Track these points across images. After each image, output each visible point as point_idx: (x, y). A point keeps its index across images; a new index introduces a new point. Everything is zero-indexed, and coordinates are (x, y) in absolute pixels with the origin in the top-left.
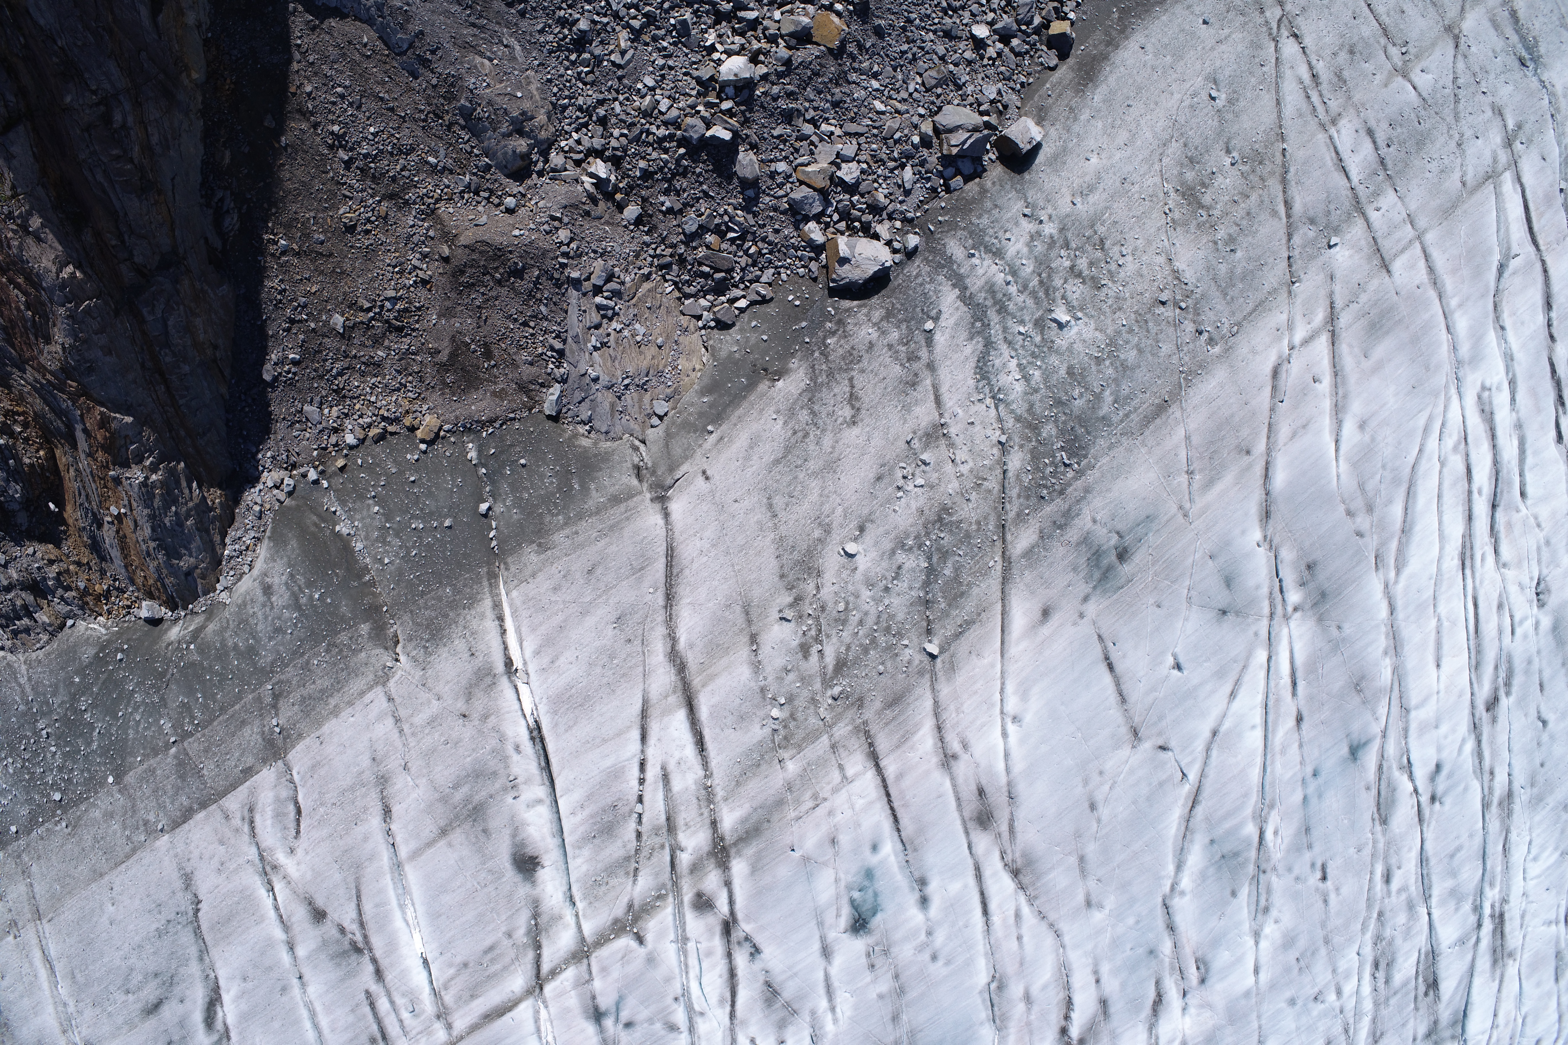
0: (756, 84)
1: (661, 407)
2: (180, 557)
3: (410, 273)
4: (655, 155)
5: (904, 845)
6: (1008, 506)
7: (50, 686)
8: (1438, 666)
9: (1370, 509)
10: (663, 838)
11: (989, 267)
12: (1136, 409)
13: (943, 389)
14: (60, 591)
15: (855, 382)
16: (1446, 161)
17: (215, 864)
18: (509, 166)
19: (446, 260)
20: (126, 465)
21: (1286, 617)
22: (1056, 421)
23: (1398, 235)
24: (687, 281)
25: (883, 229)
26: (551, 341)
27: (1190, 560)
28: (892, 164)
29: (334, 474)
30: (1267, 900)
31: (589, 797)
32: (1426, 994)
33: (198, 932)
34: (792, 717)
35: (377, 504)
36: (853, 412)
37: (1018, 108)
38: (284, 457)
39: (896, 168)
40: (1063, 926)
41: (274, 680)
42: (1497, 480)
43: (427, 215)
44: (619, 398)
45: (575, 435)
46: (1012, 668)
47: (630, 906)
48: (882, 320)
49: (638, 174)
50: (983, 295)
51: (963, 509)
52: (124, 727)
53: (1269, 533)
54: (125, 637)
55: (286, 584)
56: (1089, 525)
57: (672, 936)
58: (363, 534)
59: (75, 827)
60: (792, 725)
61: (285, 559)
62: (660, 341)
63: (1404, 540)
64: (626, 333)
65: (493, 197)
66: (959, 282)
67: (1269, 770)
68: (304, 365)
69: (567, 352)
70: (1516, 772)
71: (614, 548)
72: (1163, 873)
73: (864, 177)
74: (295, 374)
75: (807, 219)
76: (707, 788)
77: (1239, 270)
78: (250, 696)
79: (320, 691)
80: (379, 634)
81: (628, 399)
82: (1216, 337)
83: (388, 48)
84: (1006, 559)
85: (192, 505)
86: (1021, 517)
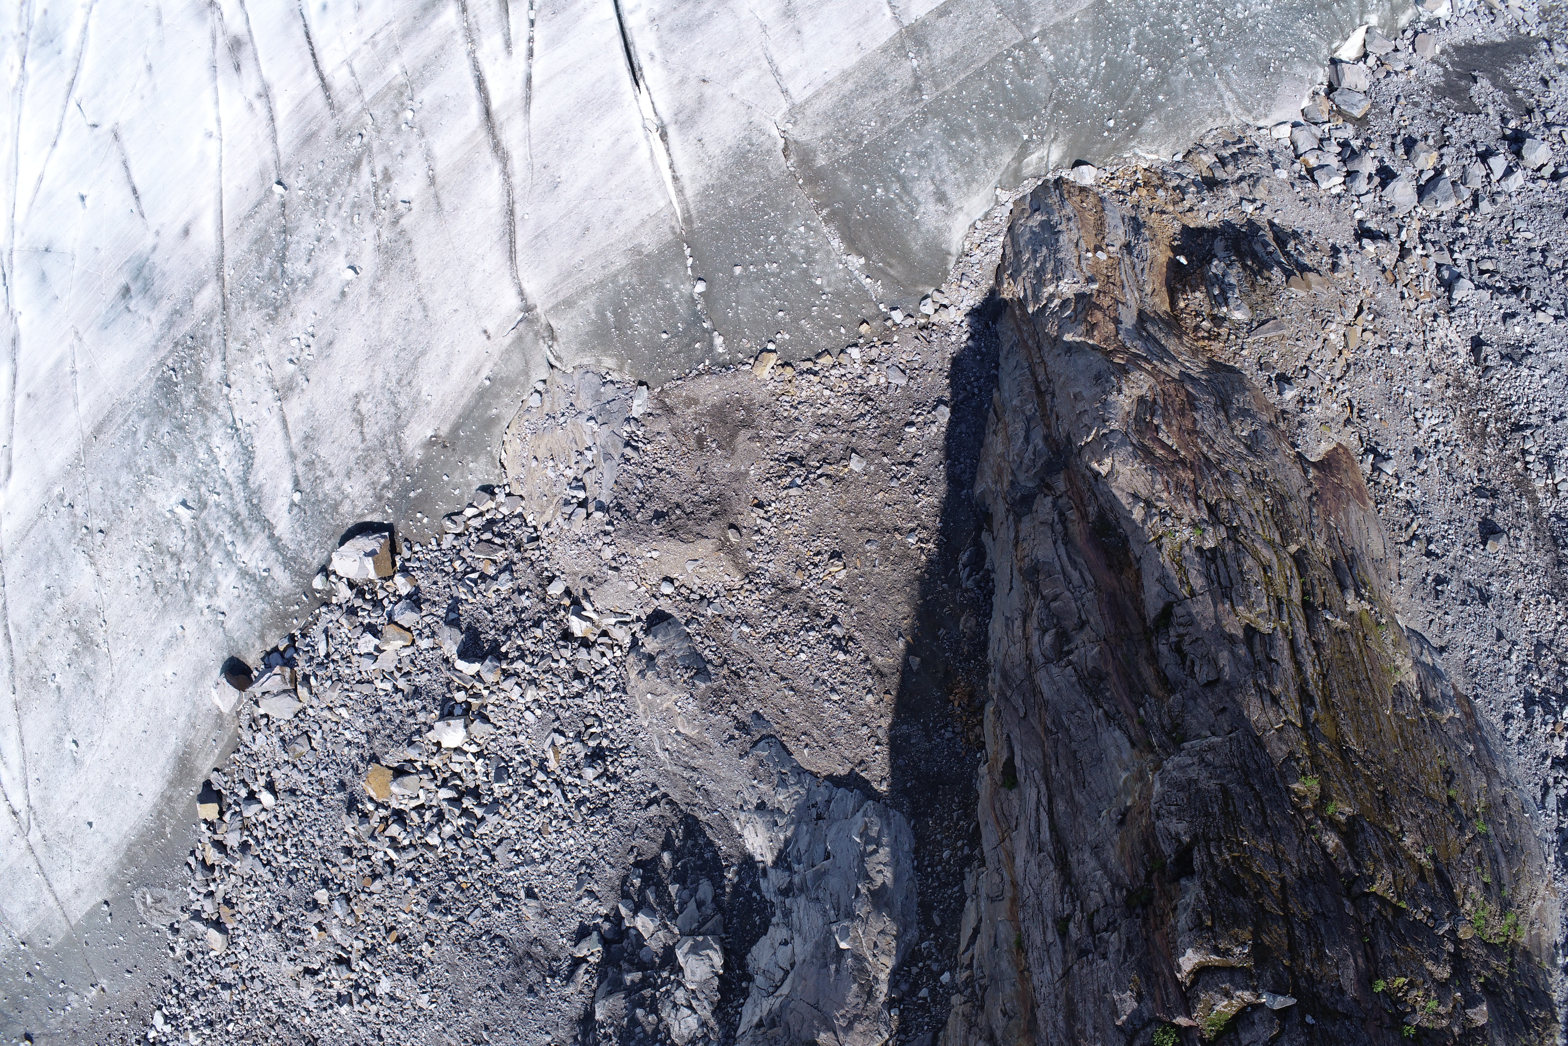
0: (438, 720)
1: (534, 400)
2: (1040, 223)
3: (774, 514)
4: (529, 643)
6: (220, 327)
13: (280, 434)
14: (1185, 184)
15: (359, 438)
18: (667, 625)
19: (732, 526)
20: (1080, 297)
24: (517, 529)
25: (344, 593)
26: (636, 456)
28: (336, 657)
29: (873, 318)
35: (820, 288)
37: (240, 726)
38: (934, 336)
39: (332, 653)
41: (921, 105)
43: (754, 574)
44: (571, 405)
45: (621, 369)
49: (544, 624)
55: (918, 204)
56: (153, 316)
58: (833, 256)
60: (396, 106)
61: (923, 229)
62: (535, 464)
64: (562, 467)
65: (685, 594)
66: (276, 543)
68: (902, 423)
69: (621, 445)
73: (358, 642)
74: (913, 414)
75: (409, 596)
76: (473, 41)
77: (42, 568)
78: (948, 87)
79: (865, 95)
80: (805, 157)
81: (563, 405)
82: (58, 502)
83: (781, 743)
84: (220, 278)
85: (1024, 274)
86: (209, 318)
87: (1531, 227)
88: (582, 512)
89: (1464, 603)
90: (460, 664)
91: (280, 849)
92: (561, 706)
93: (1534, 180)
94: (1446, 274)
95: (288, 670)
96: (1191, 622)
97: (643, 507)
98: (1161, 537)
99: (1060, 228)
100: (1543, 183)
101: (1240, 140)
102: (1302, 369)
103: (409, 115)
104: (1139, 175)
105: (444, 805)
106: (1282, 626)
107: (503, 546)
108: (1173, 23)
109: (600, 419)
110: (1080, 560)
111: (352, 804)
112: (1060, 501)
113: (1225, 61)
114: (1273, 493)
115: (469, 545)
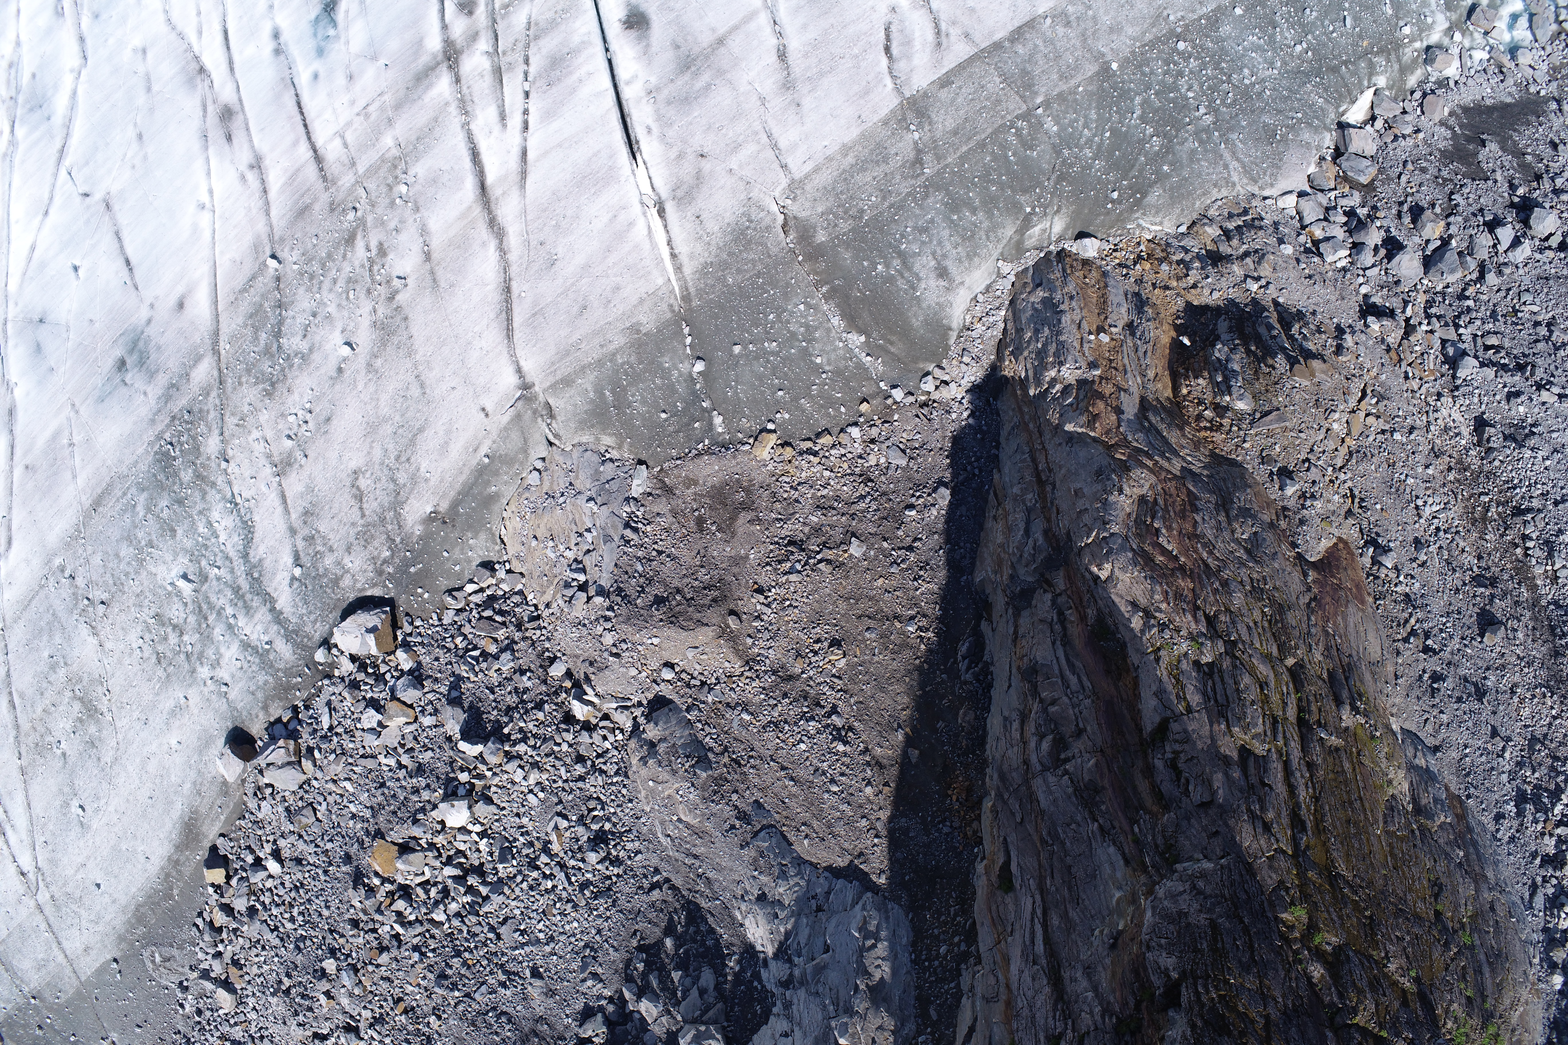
0: (442, 800)
1: (534, 479)
2: (1043, 300)
3: (774, 600)
4: (531, 726)
6: (217, 402)
13: (280, 509)
14: (1189, 258)
15: (359, 513)
18: (668, 711)
19: (732, 613)
20: (1082, 383)
24: (517, 607)
25: (347, 667)
26: (636, 538)
28: (340, 730)
29: (874, 397)
31: (574, 90)
35: (819, 366)
37: (245, 794)
38: (935, 414)
39: (336, 726)
41: (923, 178)
43: (754, 660)
44: (571, 485)
45: (620, 447)
49: (546, 706)
55: (919, 279)
56: (149, 390)
58: (833, 334)
60: (390, 180)
61: (924, 305)
62: (536, 545)
64: (562, 548)
65: (685, 679)
66: (277, 617)
68: (902, 505)
69: (620, 526)
73: (361, 716)
74: (913, 496)
75: (411, 672)
76: (466, 113)
77: (45, 638)
78: (950, 160)
79: (866, 170)
80: (805, 233)
81: (562, 484)
82: (59, 573)
83: (782, 833)
84: (216, 352)
85: (1026, 353)
86: (206, 392)
87: (1537, 300)
88: (583, 596)
89: (1459, 700)
90: (463, 746)
91: (287, 916)
92: (564, 790)
93: (1541, 251)
94: (1451, 351)
95: (292, 742)
96: (1186, 738)
97: (643, 591)
98: (1159, 649)
99: (1062, 307)
100: (1550, 254)
101: (1245, 212)
102: (1304, 461)
103: (403, 189)
104: (1143, 247)
105: (449, 882)
106: (1276, 747)
107: (504, 624)
108: (1178, 90)
109: (599, 500)
110: (1078, 664)
111: (358, 878)
112: (1060, 600)
113: (1231, 129)
114: (1272, 601)
115: (470, 621)
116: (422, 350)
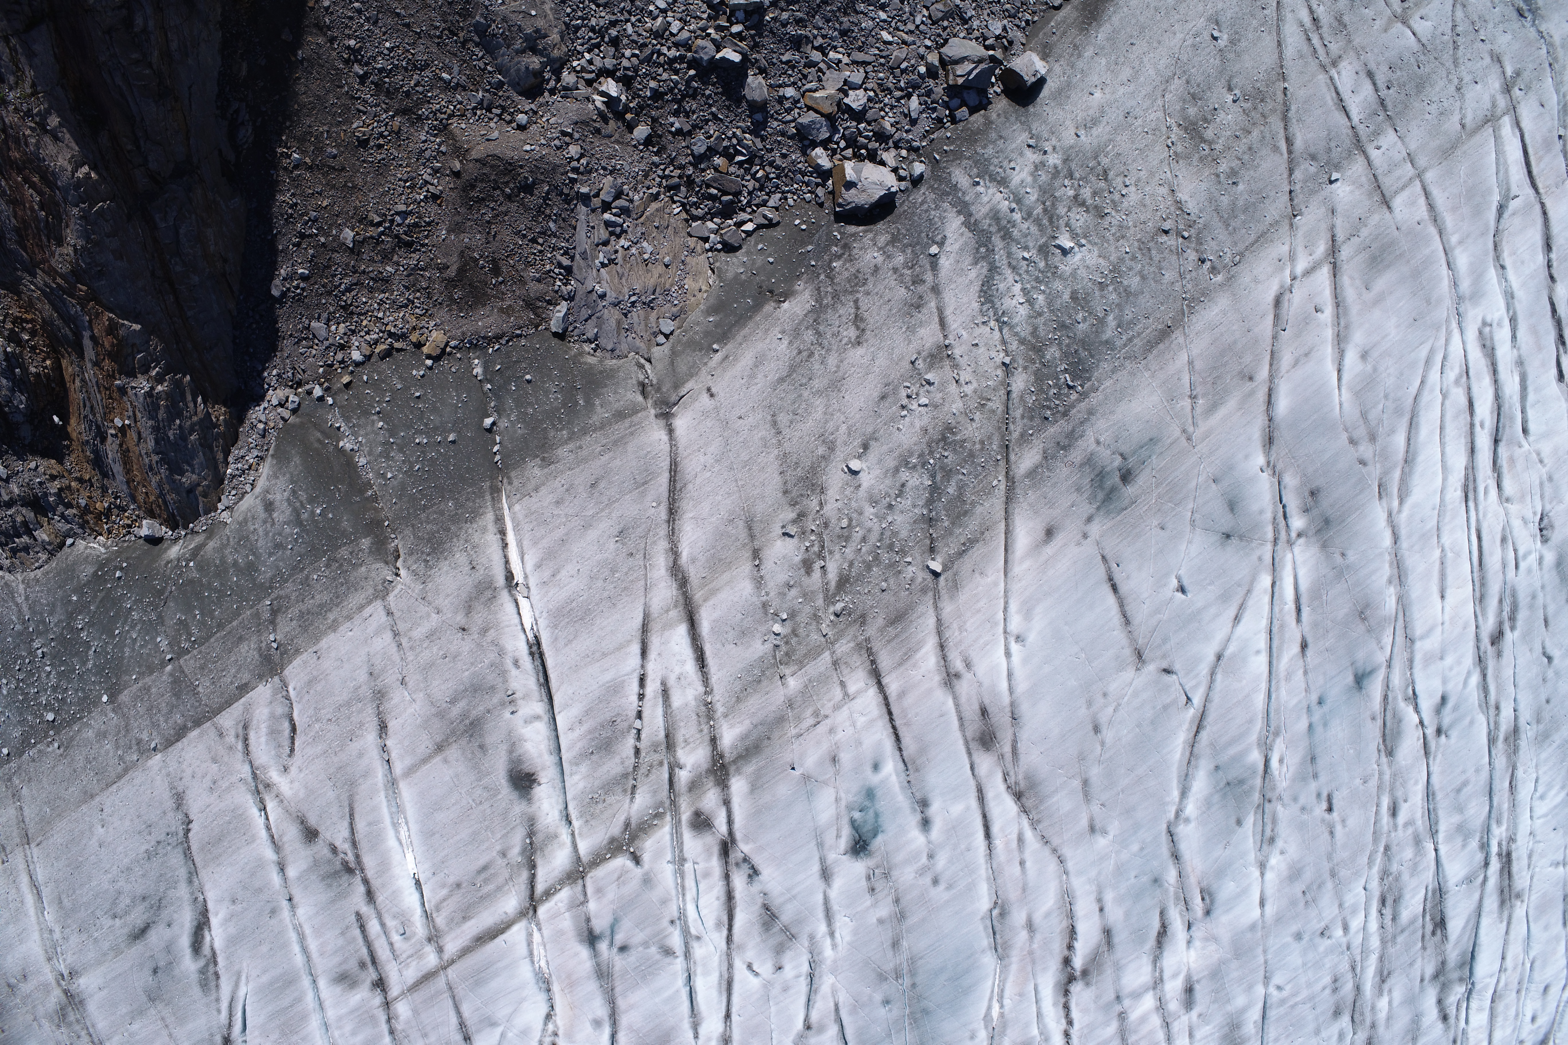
0: (766, 10)
1: (667, 326)
2: (182, 473)
3: (421, 188)
4: (665, 76)
5: (906, 765)
6: (1012, 427)
7: (48, 605)
8: (1442, 597)
9: (1373, 438)
10: (662, 755)
11: (993, 195)
12: (1139, 334)
13: (948, 312)
14: (61, 508)
15: (860, 304)
16: (1445, 104)
17: (207, 782)
18: (522, 83)
19: (457, 175)
20: (132, 374)
21: (1290, 543)
22: (1060, 344)
23: (1398, 172)
24: (695, 203)
25: (889, 157)
26: (559, 257)
27: (1194, 483)
28: (898, 94)
29: (340, 390)
30: (1272, 830)
31: (588, 712)
32: (1433, 933)
33: (187, 853)
34: (794, 633)
35: (381, 419)
36: (858, 333)
37: (1023, 44)
38: (290, 374)
39: (902, 98)
40: (1067, 851)
41: (273, 596)
42: (1499, 415)
43: (440, 130)
44: (626, 315)
45: (581, 353)
46: (1015, 587)
47: (627, 825)
48: (887, 245)
49: (648, 94)
50: (988, 221)
51: (966, 429)
52: (120, 646)
53: (1272, 459)
54: (124, 555)
55: (288, 500)
56: (1093, 446)
57: (669, 857)
58: (366, 450)
59: (67, 747)
60: (794, 641)
61: (288, 476)
62: (667, 259)
63: (1407, 470)
64: (633, 250)
65: (506, 114)
66: (964, 209)
67: (1273, 696)
68: (312, 281)
69: (575, 269)
70: (1522, 707)
71: (617, 462)
72: (1167, 799)
73: (871, 105)
74: (303, 289)
75: (814, 145)
76: (707, 704)
77: (1241, 203)
78: (248, 613)
79: (319, 606)
80: (380, 548)
81: (635, 317)
82: (1219, 266)
84: (1010, 479)
85: (196, 420)
86: (1024, 438)
88: (606, 197)
92: (630, 13)
95: (953, 83)
97: (545, 200)
99: (158, 459)
101: (14, 553)
103: (779, 629)
104: (105, 527)
112: (140, 161)
113: (20, 634)
116: (770, 459)
